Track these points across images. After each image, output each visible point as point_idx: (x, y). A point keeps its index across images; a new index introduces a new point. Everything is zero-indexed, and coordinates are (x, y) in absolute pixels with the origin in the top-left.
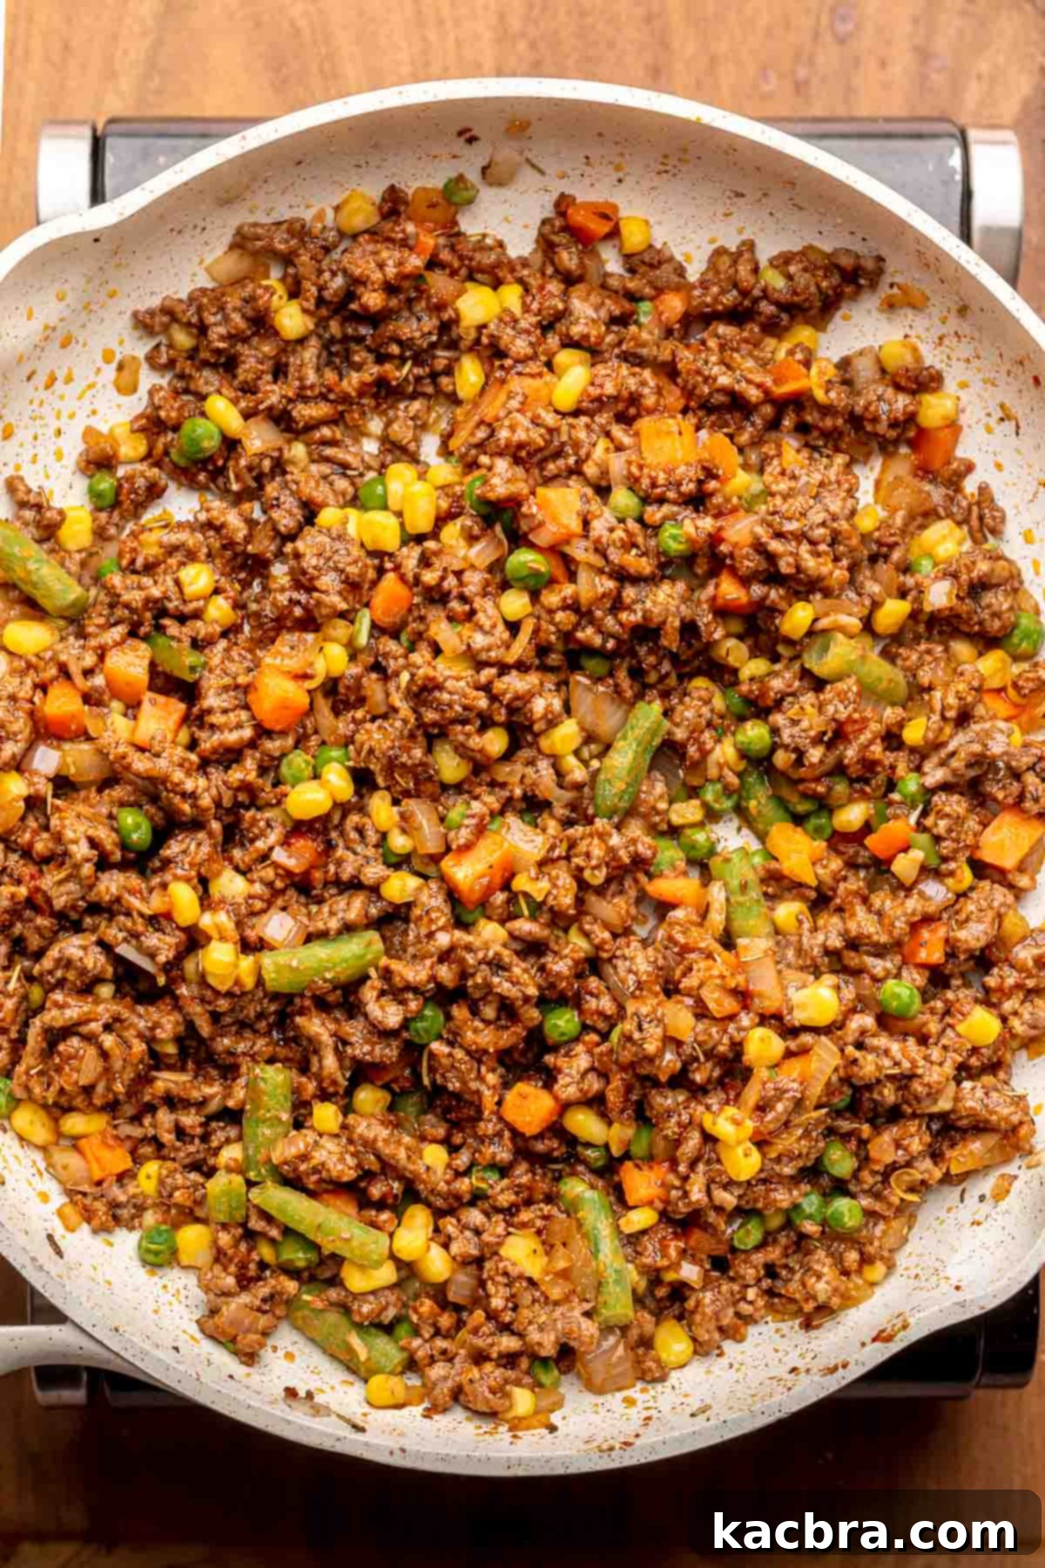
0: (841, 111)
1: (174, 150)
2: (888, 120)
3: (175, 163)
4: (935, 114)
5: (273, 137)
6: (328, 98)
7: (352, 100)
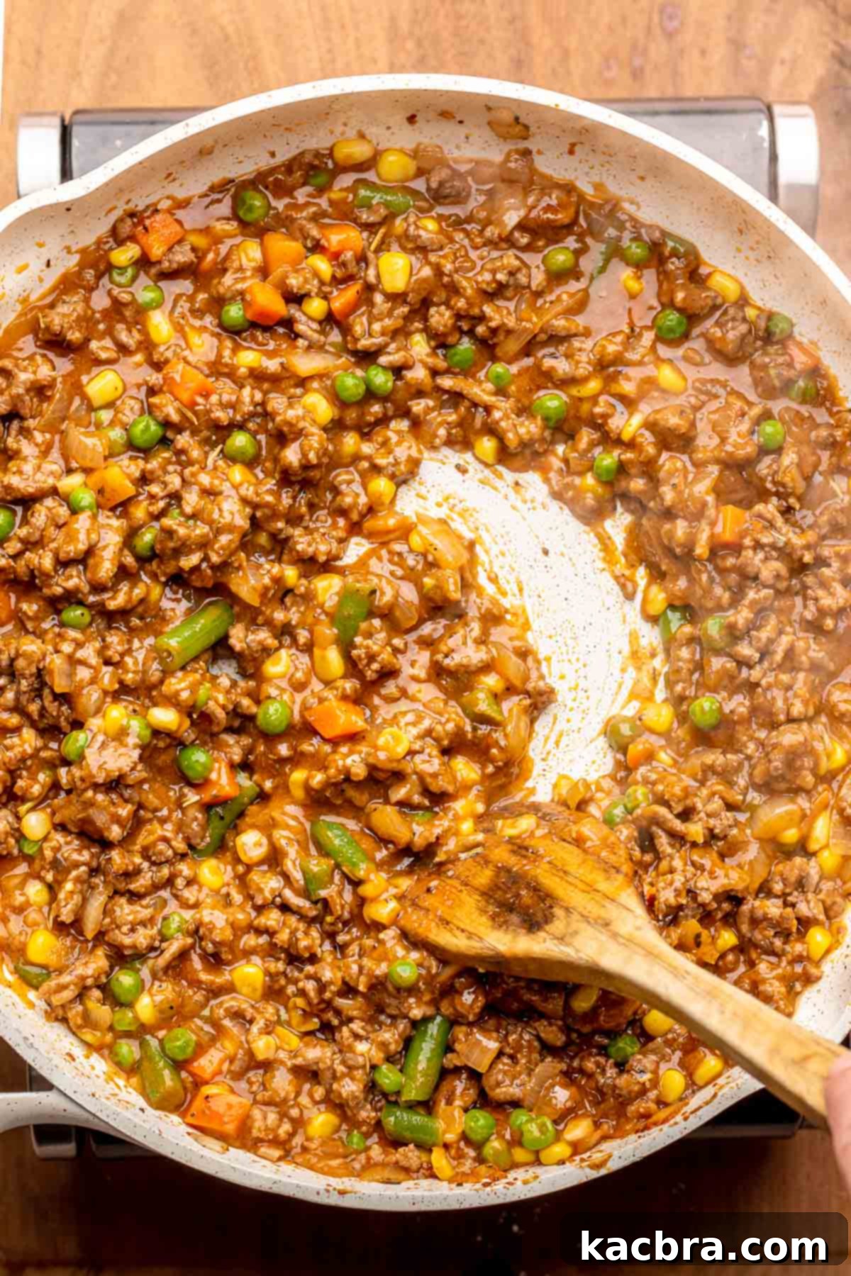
0: (670, 92)
1: (128, 135)
2: (707, 99)
3: (131, 146)
4: (747, 94)
5: (211, 124)
6: (255, 92)
7: (274, 93)
